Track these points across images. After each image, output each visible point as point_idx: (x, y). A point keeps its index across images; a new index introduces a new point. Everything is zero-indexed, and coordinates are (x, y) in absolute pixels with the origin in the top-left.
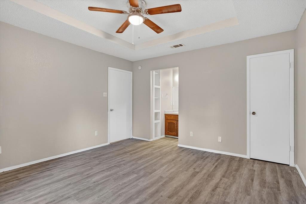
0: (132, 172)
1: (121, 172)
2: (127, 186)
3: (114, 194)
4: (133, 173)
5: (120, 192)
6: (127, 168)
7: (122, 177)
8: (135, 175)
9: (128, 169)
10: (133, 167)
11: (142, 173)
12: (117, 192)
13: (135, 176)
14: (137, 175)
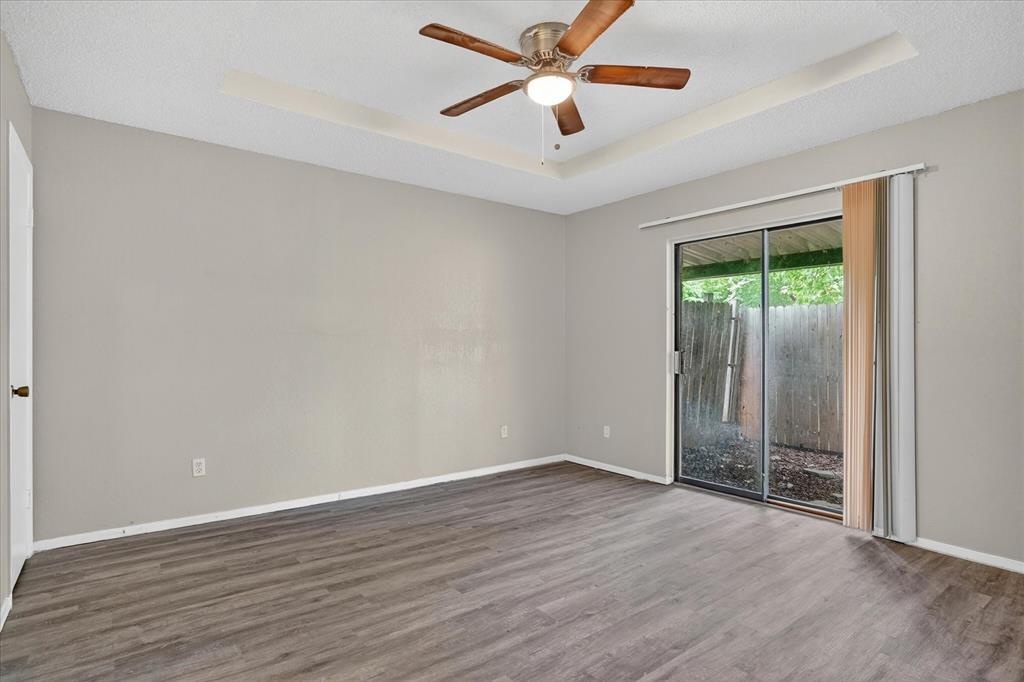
0: (554, 622)
1: (600, 628)
2: (576, 580)
3: (605, 568)
4: (549, 621)
5: (593, 569)
6: (573, 647)
7: (591, 609)
8: (543, 608)
9: (569, 644)
10: (545, 652)
11: (518, 615)
12: (600, 569)
13: (544, 606)
14: (539, 608)
